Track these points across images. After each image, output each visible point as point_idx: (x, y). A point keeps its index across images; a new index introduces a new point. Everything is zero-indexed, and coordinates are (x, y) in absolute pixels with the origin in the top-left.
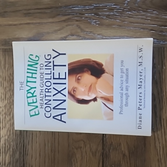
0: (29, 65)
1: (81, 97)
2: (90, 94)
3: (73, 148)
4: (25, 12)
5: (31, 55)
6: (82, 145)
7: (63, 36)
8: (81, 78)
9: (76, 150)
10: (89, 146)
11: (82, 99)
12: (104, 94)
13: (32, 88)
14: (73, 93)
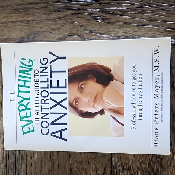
0: (20, 72)
1: (84, 109)
2: (95, 105)
3: (75, 171)
4: (15, 7)
5: (23, 59)
6: (87, 167)
7: (62, 35)
8: (84, 87)
9: (79, 172)
10: (94, 167)
11: (86, 111)
12: (113, 105)
13: (25, 99)
14: (75, 104)
